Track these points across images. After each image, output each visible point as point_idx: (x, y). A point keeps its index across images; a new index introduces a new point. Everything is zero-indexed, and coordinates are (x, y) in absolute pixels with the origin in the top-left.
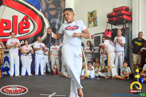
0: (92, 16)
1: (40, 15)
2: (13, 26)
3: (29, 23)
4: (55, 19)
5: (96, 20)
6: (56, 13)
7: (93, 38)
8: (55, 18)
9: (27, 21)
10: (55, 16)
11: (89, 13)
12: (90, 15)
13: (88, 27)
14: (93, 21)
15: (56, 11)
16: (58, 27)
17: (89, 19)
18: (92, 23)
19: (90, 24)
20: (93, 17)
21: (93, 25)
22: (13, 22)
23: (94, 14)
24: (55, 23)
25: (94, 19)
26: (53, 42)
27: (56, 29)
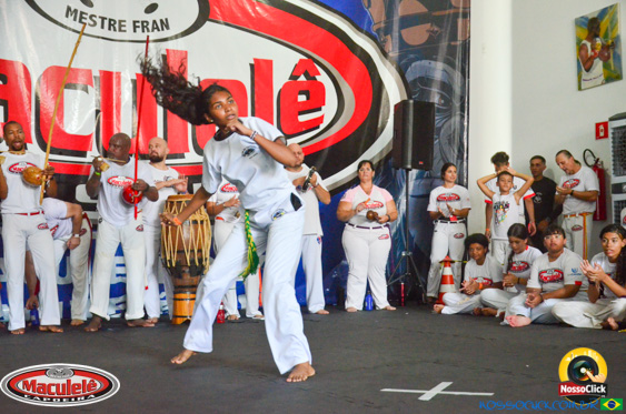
0: (598, 36)
1: (362, 50)
4: (425, 63)
5: (617, 51)
6: (430, 37)
8: (426, 58)
9: (311, 77)
10: (428, 51)
13: (580, 89)
14: (601, 56)
15: (428, 26)
16: (442, 97)
17: (581, 48)
18: (598, 66)
19: (587, 70)
20: (599, 41)
21: (602, 78)
22: (256, 90)
23: (604, 24)
24: (425, 81)
25: (605, 48)
26: (421, 163)
27: (433, 104)
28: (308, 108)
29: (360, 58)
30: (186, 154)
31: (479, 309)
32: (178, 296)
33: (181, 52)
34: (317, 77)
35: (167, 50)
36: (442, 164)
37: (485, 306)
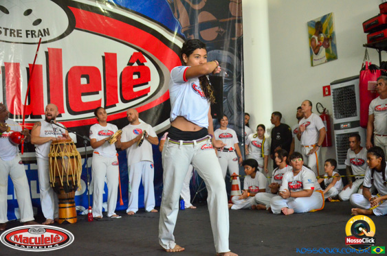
0: (322, 33)
1: (175, 44)
2: (107, 83)
3: (147, 70)
4: (216, 51)
5: (334, 42)
6: (219, 36)
7: (327, 93)
8: (216, 49)
9: (141, 64)
10: (217, 44)
11: (310, 24)
12: (313, 31)
13: (312, 65)
14: (324, 45)
15: (216, 29)
16: (228, 73)
17: (312, 40)
18: (323, 51)
19: (316, 54)
20: (322, 36)
21: (325, 58)
22: (106, 72)
23: (325, 25)
25: (326, 39)
26: (215, 115)
27: (222, 77)
28: (139, 83)
29: (174, 50)
30: (62, 114)
31: (254, 206)
32: (62, 205)
33: (57, 49)
34: (145, 64)
35: (48, 49)
36: (229, 114)
37: (258, 203)
